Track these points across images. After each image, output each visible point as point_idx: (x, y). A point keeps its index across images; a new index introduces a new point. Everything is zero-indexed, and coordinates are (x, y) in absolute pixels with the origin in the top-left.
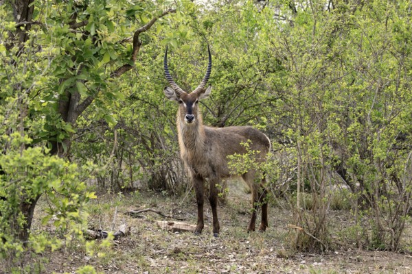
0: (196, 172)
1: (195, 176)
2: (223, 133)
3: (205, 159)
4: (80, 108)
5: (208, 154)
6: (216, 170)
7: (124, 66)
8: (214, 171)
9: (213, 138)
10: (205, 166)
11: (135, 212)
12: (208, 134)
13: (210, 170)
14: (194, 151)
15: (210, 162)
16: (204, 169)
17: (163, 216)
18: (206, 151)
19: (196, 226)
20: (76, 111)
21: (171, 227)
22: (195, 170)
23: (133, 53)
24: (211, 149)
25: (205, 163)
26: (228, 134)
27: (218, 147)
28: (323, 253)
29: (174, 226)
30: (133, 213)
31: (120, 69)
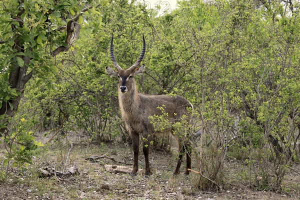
0: (133, 129)
1: (132, 132)
2: (155, 99)
3: (139, 119)
4: (26, 78)
5: (142, 115)
6: (148, 127)
7: (60, 47)
8: (146, 128)
9: (146, 104)
10: (139, 125)
11: (94, 158)
12: (143, 100)
13: (143, 127)
14: (130, 113)
15: (143, 122)
16: (139, 127)
17: (115, 161)
18: (140, 113)
19: (132, 169)
20: (23, 81)
21: (114, 170)
22: (132, 127)
23: (67, 38)
24: (144, 112)
25: (139, 122)
26: (159, 100)
27: (150, 110)
28: (218, 191)
29: (116, 169)
30: (92, 159)
31: (57, 49)
